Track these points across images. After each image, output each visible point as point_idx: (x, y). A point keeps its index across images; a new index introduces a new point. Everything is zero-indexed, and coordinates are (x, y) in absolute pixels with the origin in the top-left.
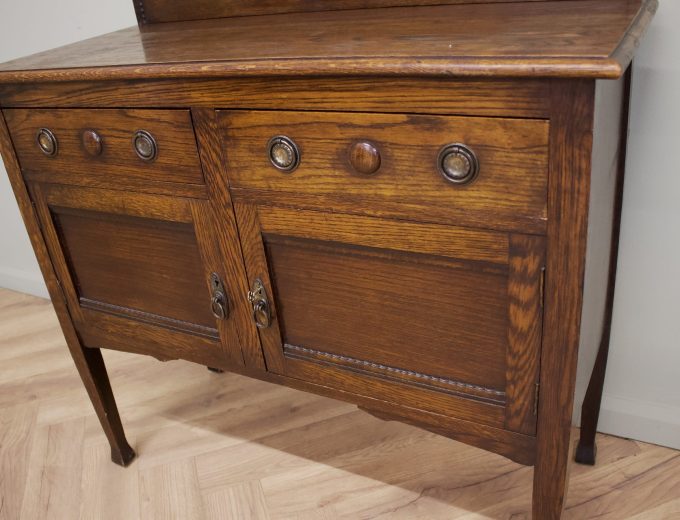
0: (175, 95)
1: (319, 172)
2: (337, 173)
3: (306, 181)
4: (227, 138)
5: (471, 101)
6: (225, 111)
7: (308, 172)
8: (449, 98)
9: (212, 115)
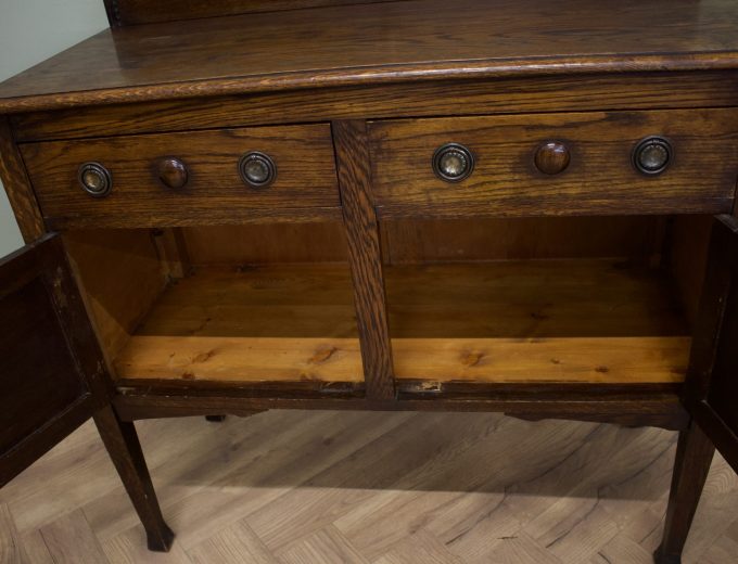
0: (311, 107)
1: (495, 178)
2: (517, 177)
3: (477, 189)
4: (379, 151)
5: (675, 94)
6: (379, 121)
7: (482, 179)
8: (652, 93)
9: (360, 126)
